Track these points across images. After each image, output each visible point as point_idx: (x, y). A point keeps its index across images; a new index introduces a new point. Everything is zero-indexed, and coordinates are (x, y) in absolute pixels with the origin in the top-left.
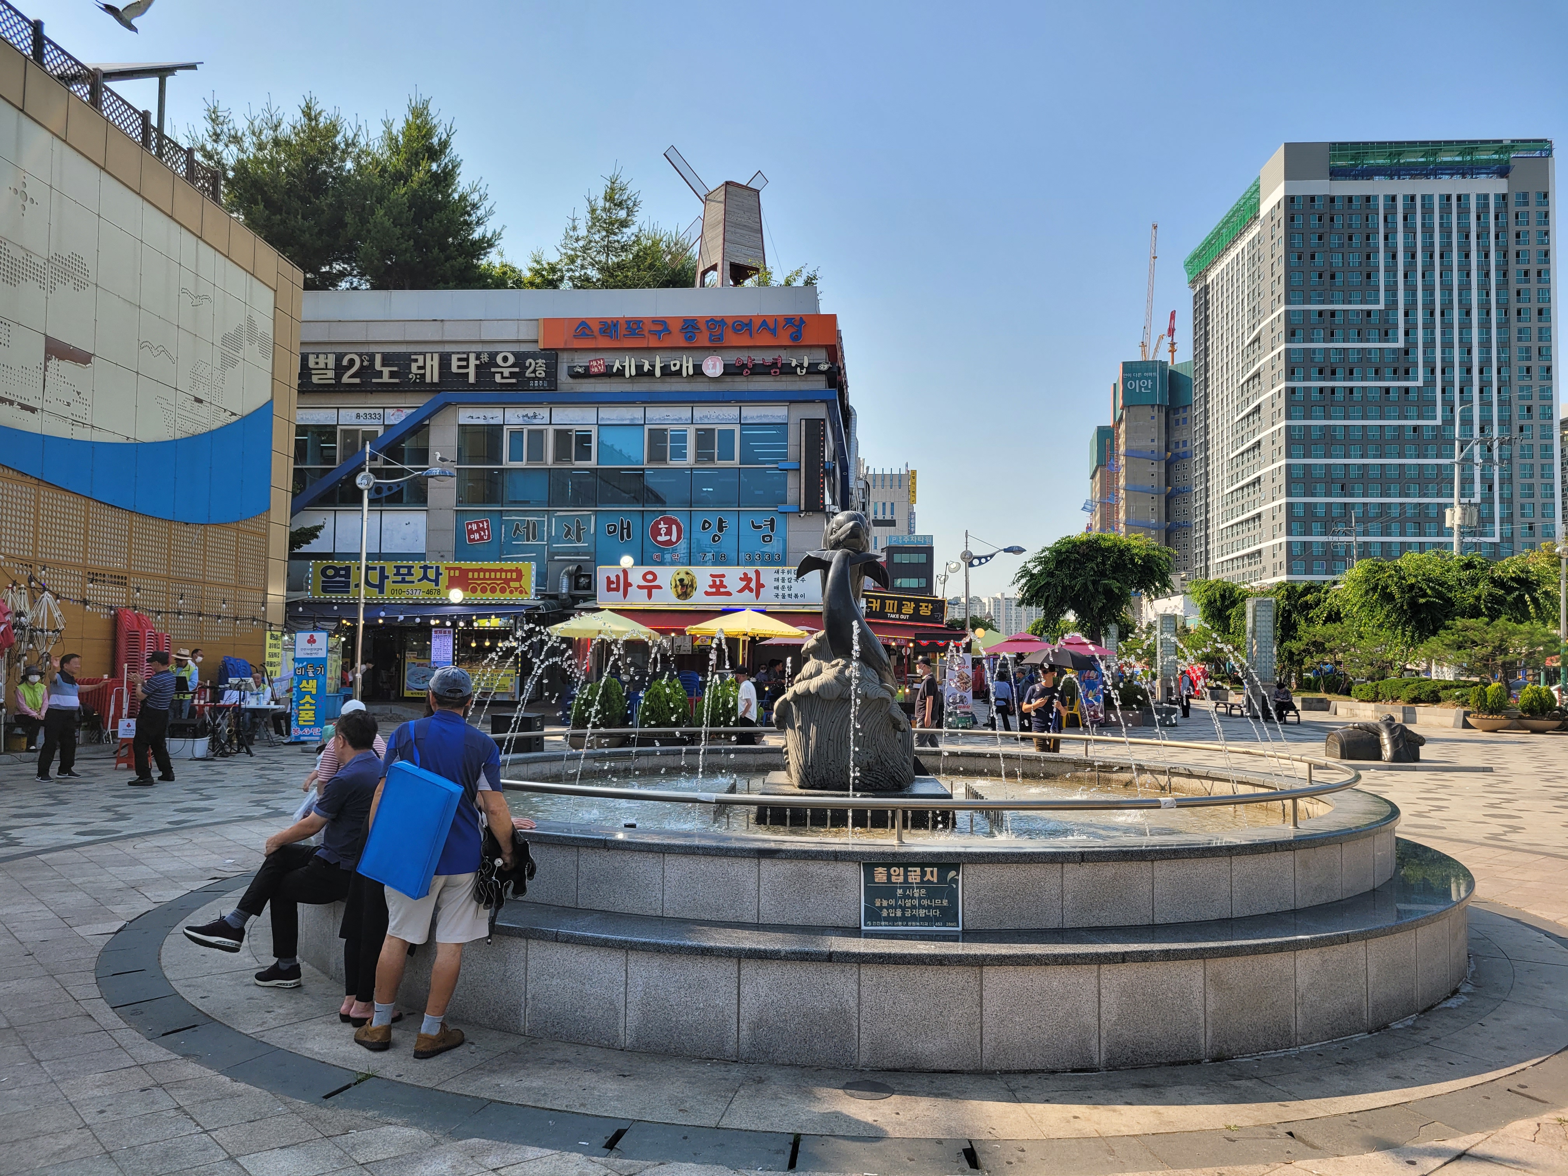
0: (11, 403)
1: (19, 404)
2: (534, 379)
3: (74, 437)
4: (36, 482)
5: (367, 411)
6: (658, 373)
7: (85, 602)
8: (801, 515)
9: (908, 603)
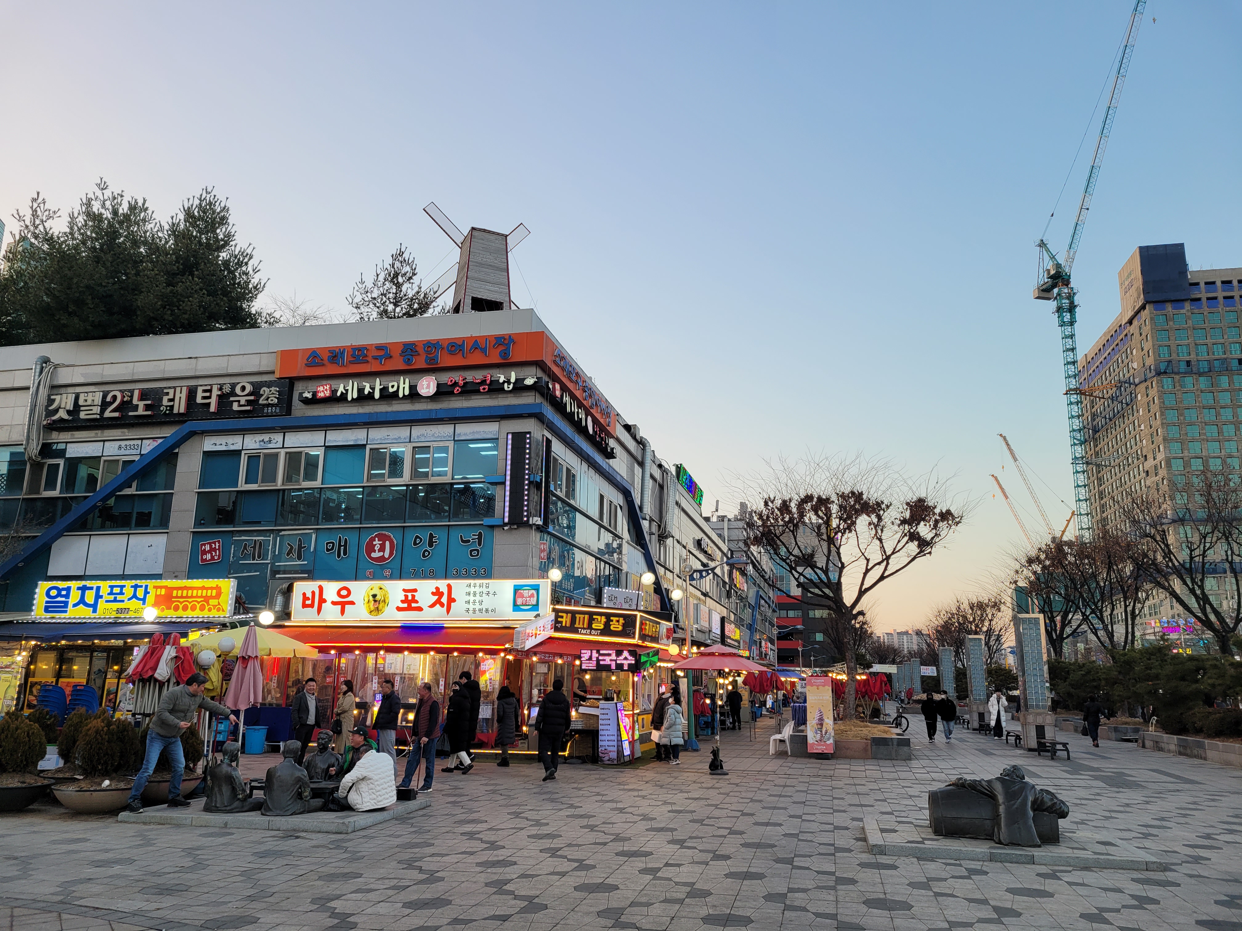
2: (269, 405)
5: (128, 443)
6: (377, 395)
8: (506, 528)
9: (599, 617)
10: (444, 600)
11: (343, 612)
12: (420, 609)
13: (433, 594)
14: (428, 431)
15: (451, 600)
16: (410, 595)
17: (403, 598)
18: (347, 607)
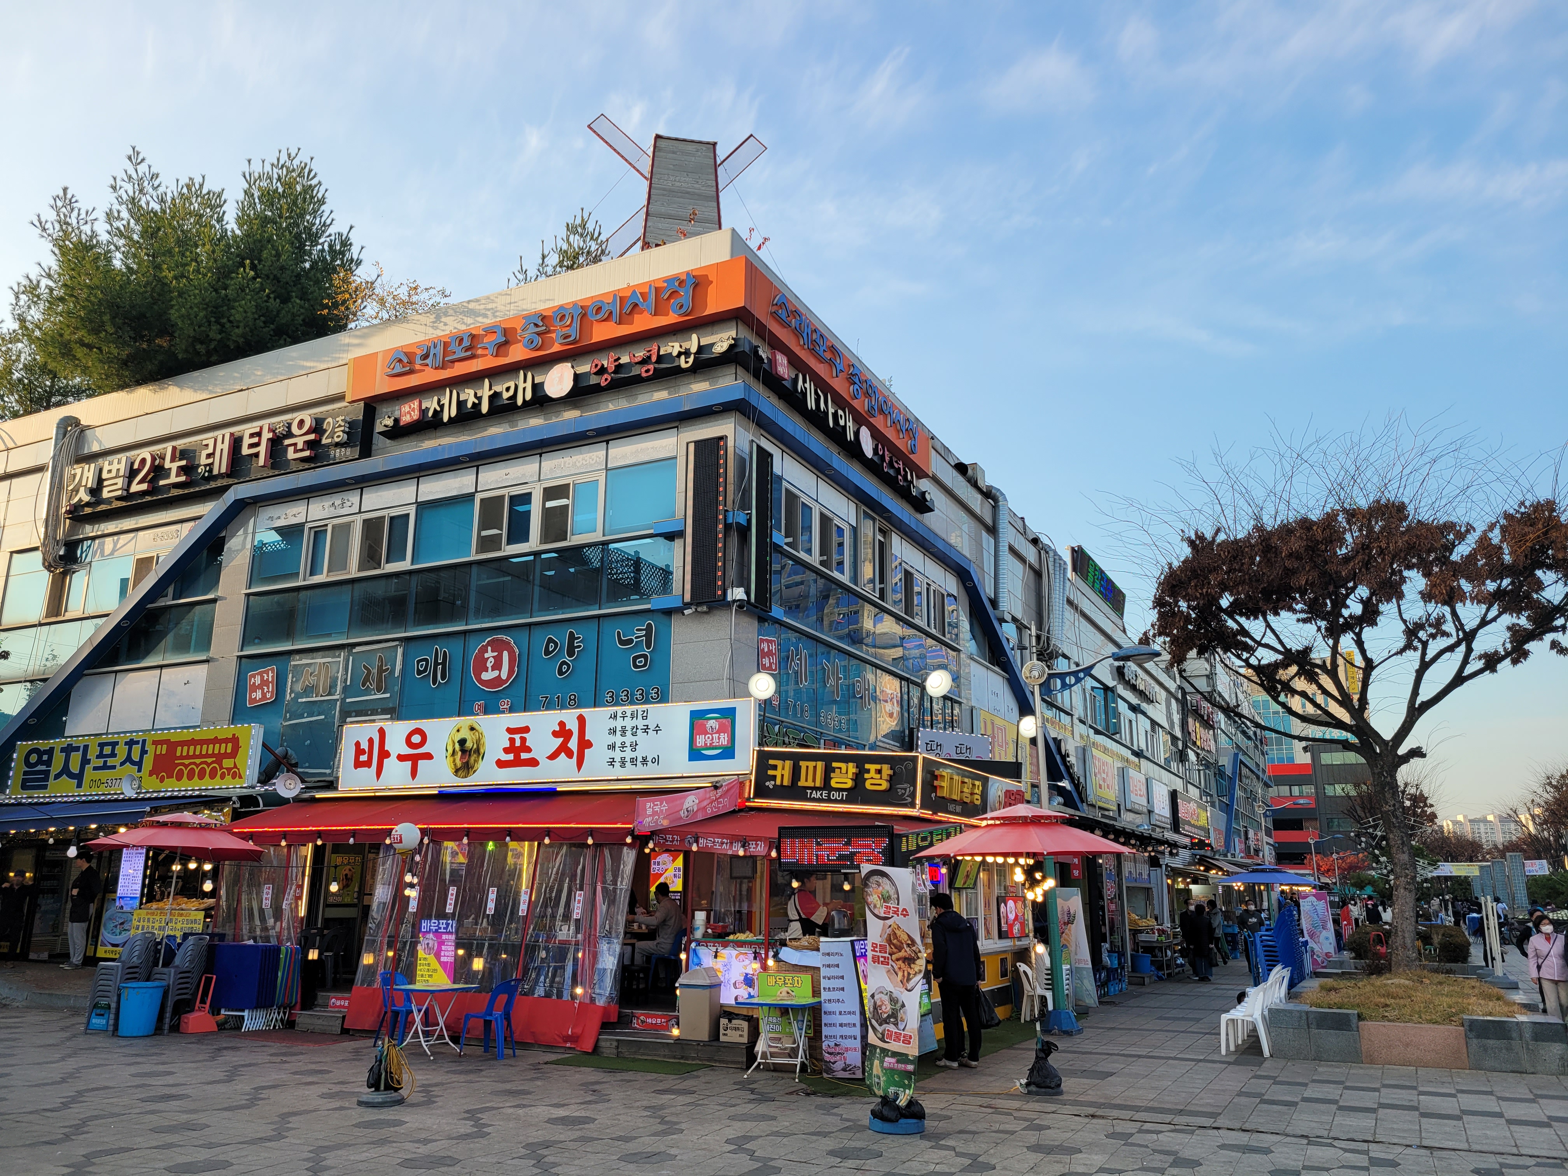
2: (334, 445)
5: (165, 529)
6: (485, 408)
8: (686, 612)
9: (843, 765)
10: (573, 744)
11: (414, 773)
12: (533, 763)
13: (555, 734)
14: (567, 459)
15: (585, 744)
16: (517, 737)
17: (507, 745)
18: (421, 763)
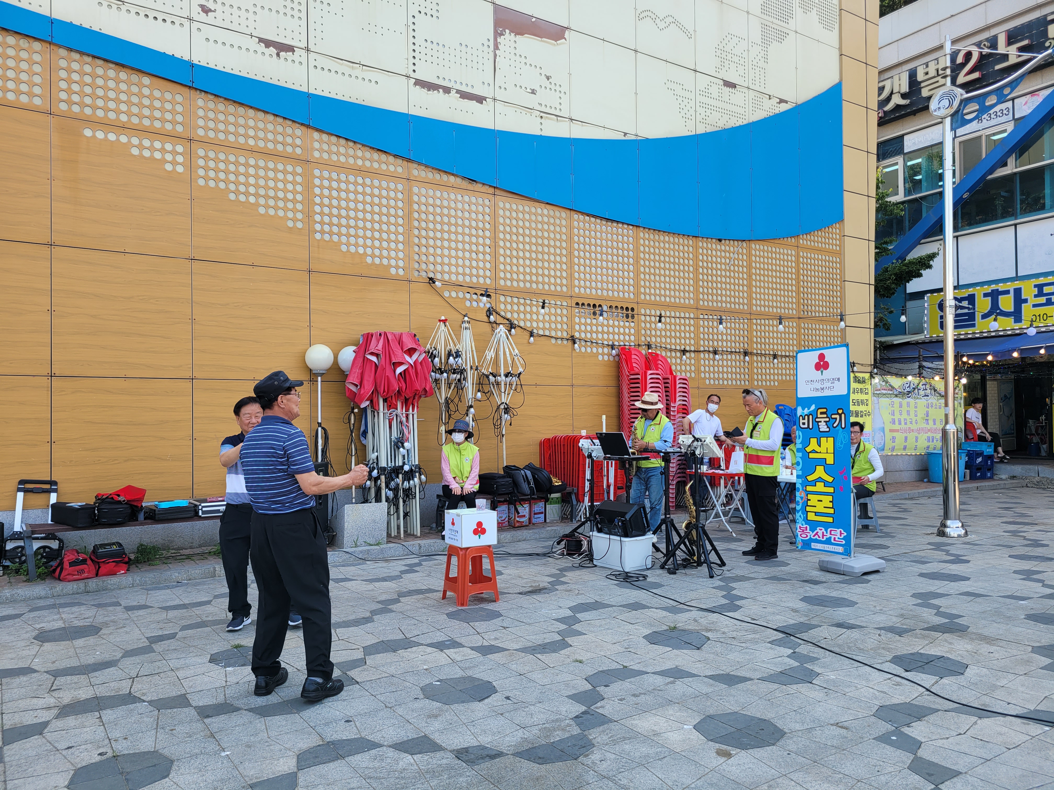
0: (447, 90)
1: (458, 92)
3: (544, 134)
4: (491, 190)
7: (573, 340)
